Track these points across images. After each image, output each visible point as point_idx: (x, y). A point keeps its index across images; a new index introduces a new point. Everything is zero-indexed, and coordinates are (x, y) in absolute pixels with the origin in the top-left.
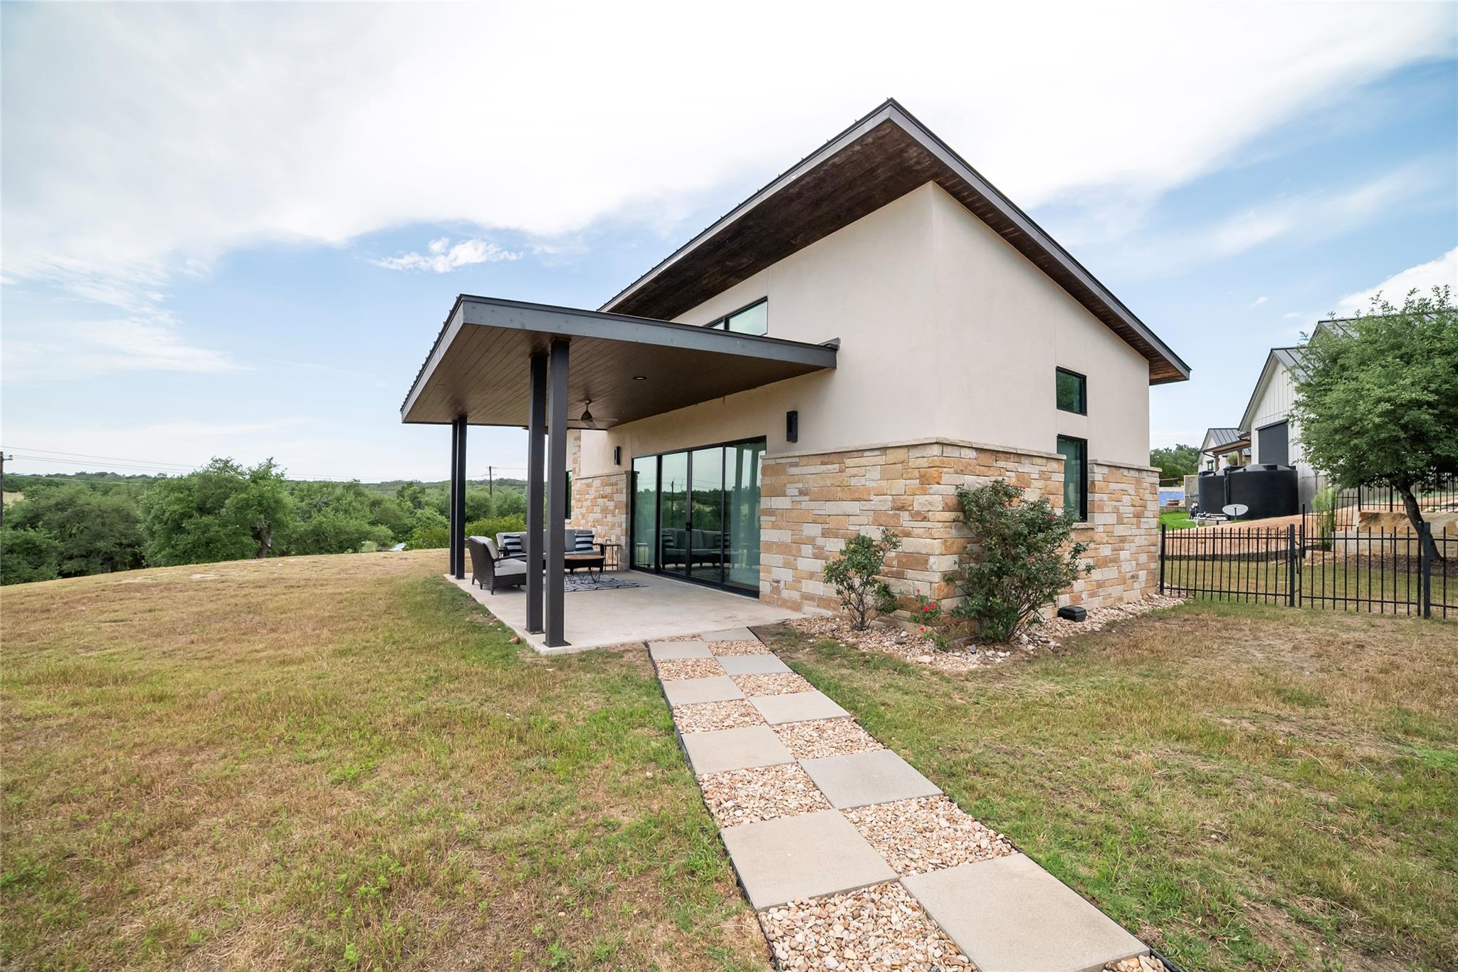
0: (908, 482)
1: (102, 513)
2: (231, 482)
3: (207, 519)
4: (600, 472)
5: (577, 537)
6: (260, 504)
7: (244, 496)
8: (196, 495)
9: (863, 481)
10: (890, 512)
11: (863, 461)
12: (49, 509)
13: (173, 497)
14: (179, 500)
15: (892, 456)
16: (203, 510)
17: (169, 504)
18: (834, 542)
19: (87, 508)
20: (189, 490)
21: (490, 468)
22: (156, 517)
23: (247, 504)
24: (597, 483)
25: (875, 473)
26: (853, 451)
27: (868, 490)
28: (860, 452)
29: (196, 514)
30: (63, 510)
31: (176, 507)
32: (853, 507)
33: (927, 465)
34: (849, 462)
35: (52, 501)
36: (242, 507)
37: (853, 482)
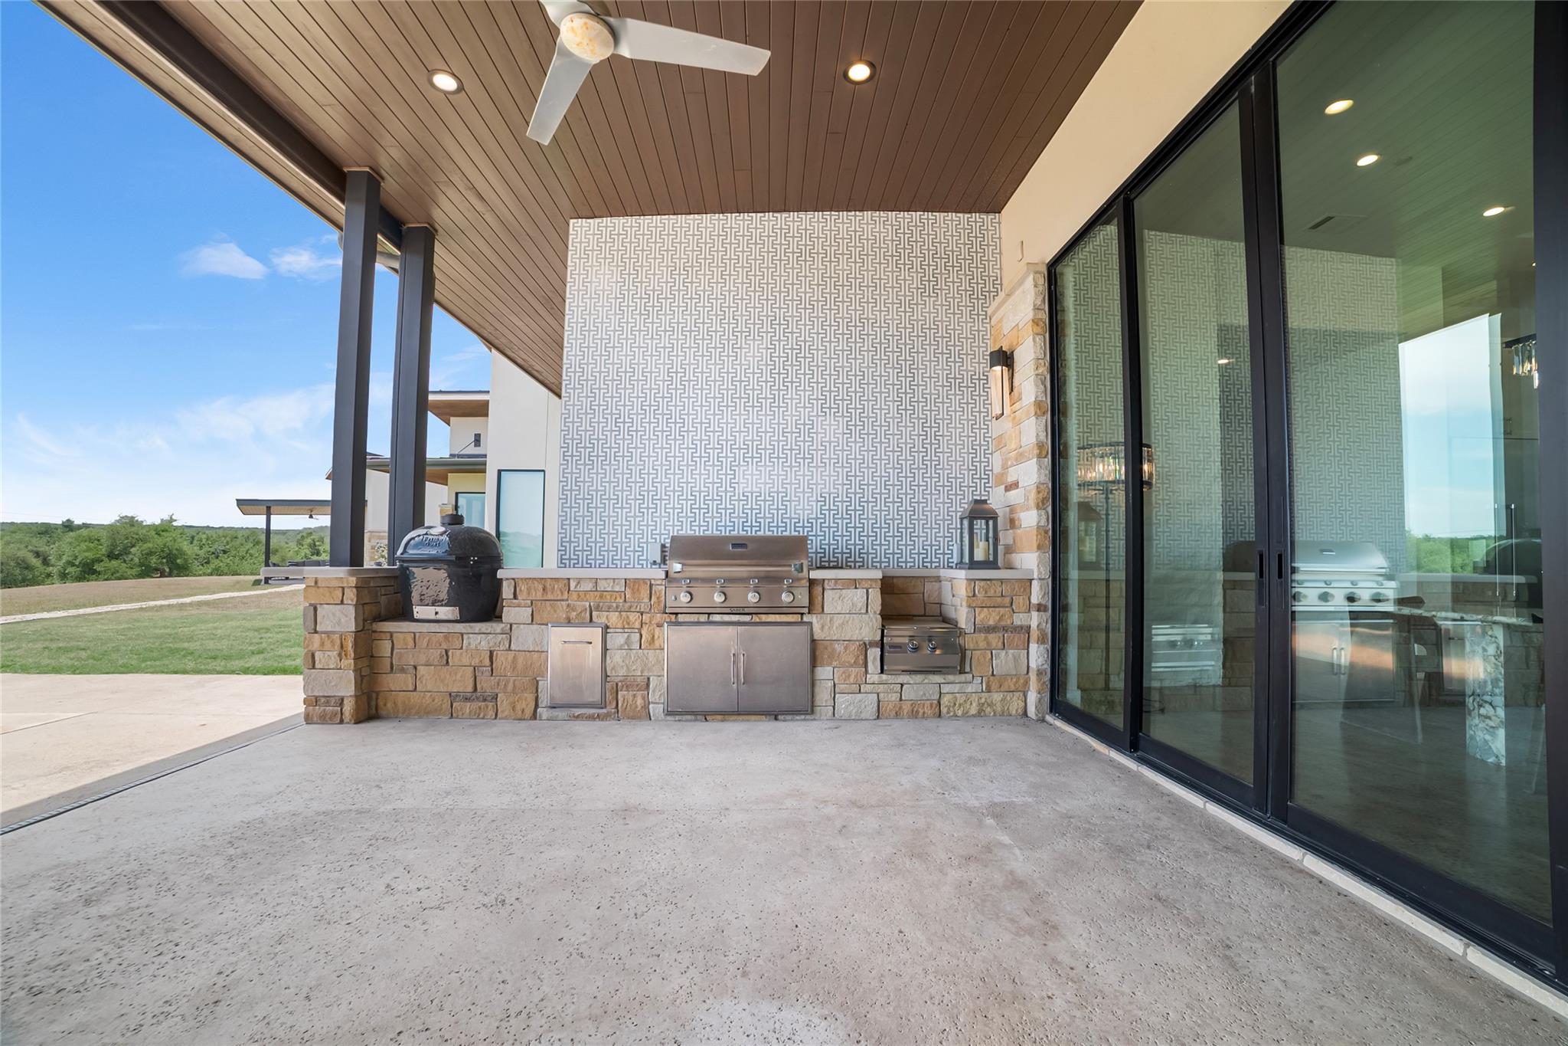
14: (90, 549)
16: (111, 556)
17: (81, 551)
29: (106, 559)
31: (87, 554)
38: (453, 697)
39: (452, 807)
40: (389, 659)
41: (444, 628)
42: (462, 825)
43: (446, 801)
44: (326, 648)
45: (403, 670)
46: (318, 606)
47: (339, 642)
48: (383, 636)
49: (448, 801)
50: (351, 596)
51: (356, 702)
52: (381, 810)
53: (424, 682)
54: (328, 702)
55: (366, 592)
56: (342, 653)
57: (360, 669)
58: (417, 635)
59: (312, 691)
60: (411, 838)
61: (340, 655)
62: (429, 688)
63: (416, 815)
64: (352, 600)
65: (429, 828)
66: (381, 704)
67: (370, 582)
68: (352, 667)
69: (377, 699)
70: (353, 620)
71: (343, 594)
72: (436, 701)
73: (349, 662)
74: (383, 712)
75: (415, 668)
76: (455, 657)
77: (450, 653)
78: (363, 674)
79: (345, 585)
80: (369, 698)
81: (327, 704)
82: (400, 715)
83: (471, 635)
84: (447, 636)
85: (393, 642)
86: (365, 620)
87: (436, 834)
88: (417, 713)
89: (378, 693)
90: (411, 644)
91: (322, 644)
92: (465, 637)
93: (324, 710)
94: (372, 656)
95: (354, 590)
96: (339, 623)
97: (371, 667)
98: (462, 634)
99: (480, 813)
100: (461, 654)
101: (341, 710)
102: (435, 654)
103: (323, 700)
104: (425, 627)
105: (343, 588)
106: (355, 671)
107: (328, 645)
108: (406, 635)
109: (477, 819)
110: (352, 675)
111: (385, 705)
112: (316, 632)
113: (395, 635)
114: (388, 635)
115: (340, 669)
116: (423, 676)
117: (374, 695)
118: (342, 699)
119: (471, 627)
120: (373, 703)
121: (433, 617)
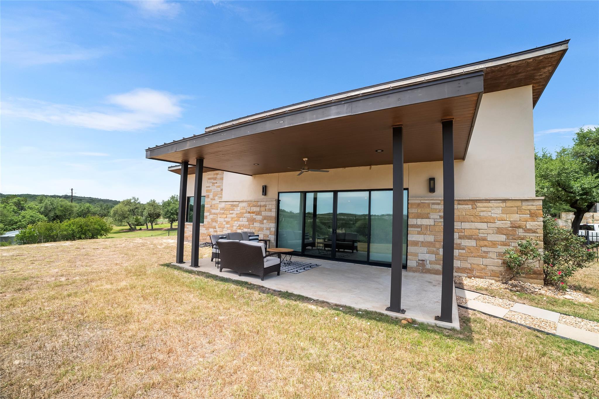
0: (521, 216)
4: (245, 199)
5: (250, 236)
9: (490, 214)
10: (510, 229)
11: (490, 205)
15: (509, 204)
18: (469, 242)
21: (72, 190)
24: (244, 204)
25: (499, 211)
26: (483, 200)
27: (494, 219)
28: (488, 201)
32: (484, 226)
33: (536, 209)
34: (479, 204)
37: (482, 214)
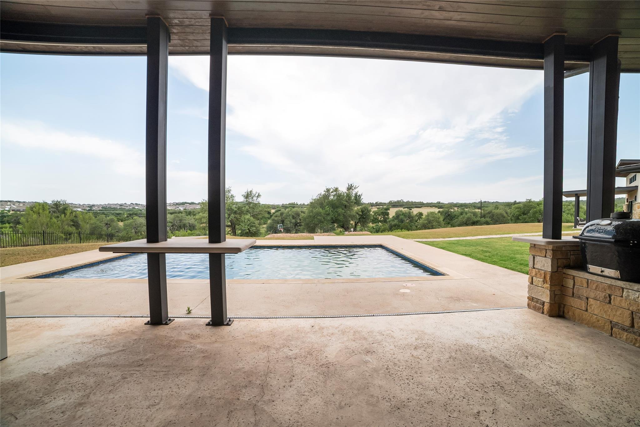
1: (497, 214)
2: (531, 206)
3: (525, 216)
6: (540, 212)
7: (535, 210)
8: (522, 210)
12: (487, 214)
13: (517, 210)
14: (518, 211)
16: (524, 214)
17: (516, 212)
19: (494, 213)
20: (520, 208)
22: (513, 216)
23: (536, 212)
29: (522, 215)
30: (490, 214)
31: (517, 213)
35: (487, 212)
36: (535, 213)
38: (613, 325)
39: (551, 393)
40: (572, 290)
41: (609, 281)
42: (546, 409)
43: (553, 387)
44: (537, 276)
45: (579, 298)
46: (535, 256)
47: (543, 275)
48: (569, 277)
49: (553, 389)
50: (550, 254)
51: (550, 306)
52: (516, 371)
53: (593, 308)
54: (537, 301)
55: (559, 253)
56: (545, 281)
57: (554, 291)
58: (590, 281)
59: (531, 295)
60: (513, 396)
61: (543, 281)
62: (596, 312)
63: (527, 385)
64: (550, 256)
65: (526, 397)
66: (566, 311)
67: (562, 248)
68: (549, 289)
69: (564, 308)
70: (550, 266)
71: (546, 253)
72: (600, 322)
73: (548, 285)
74: (566, 316)
75: (587, 298)
76: (616, 300)
77: (612, 297)
78: (555, 293)
79: (547, 248)
80: (559, 307)
81: (537, 302)
82: (576, 321)
83: (630, 291)
84: (610, 286)
85: (574, 281)
86: (558, 267)
87: (526, 403)
88: (586, 324)
89: (565, 305)
90: (585, 285)
91: (536, 274)
92: (625, 290)
93: (536, 305)
94: (562, 286)
95: (551, 251)
96: (544, 266)
97: (561, 291)
98: (623, 289)
99: (564, 410)
100: (621, 300)
101: (543, 307)
102: (601, 295)
103: (535, 300)
104: (595, 278)
105: (546, 250)
106: (550, 291)
107: (538, 276)
108: (582, 279)
109: (558, 413)
110: (548, 292)
111: (568, 312)
112: (534, 268)
113: (576, 277)
114: (572, 277)
115: (543, 288)
116: (592, 305)
117: (562, 306)
118: (544, 302)
119: (631, 286)
120: (562, 309)
121: (600, 273)
